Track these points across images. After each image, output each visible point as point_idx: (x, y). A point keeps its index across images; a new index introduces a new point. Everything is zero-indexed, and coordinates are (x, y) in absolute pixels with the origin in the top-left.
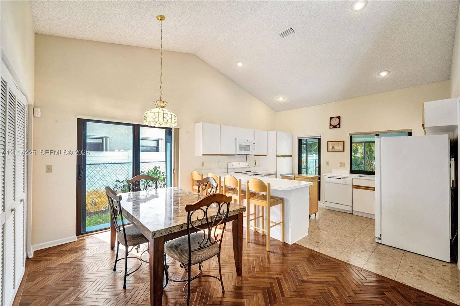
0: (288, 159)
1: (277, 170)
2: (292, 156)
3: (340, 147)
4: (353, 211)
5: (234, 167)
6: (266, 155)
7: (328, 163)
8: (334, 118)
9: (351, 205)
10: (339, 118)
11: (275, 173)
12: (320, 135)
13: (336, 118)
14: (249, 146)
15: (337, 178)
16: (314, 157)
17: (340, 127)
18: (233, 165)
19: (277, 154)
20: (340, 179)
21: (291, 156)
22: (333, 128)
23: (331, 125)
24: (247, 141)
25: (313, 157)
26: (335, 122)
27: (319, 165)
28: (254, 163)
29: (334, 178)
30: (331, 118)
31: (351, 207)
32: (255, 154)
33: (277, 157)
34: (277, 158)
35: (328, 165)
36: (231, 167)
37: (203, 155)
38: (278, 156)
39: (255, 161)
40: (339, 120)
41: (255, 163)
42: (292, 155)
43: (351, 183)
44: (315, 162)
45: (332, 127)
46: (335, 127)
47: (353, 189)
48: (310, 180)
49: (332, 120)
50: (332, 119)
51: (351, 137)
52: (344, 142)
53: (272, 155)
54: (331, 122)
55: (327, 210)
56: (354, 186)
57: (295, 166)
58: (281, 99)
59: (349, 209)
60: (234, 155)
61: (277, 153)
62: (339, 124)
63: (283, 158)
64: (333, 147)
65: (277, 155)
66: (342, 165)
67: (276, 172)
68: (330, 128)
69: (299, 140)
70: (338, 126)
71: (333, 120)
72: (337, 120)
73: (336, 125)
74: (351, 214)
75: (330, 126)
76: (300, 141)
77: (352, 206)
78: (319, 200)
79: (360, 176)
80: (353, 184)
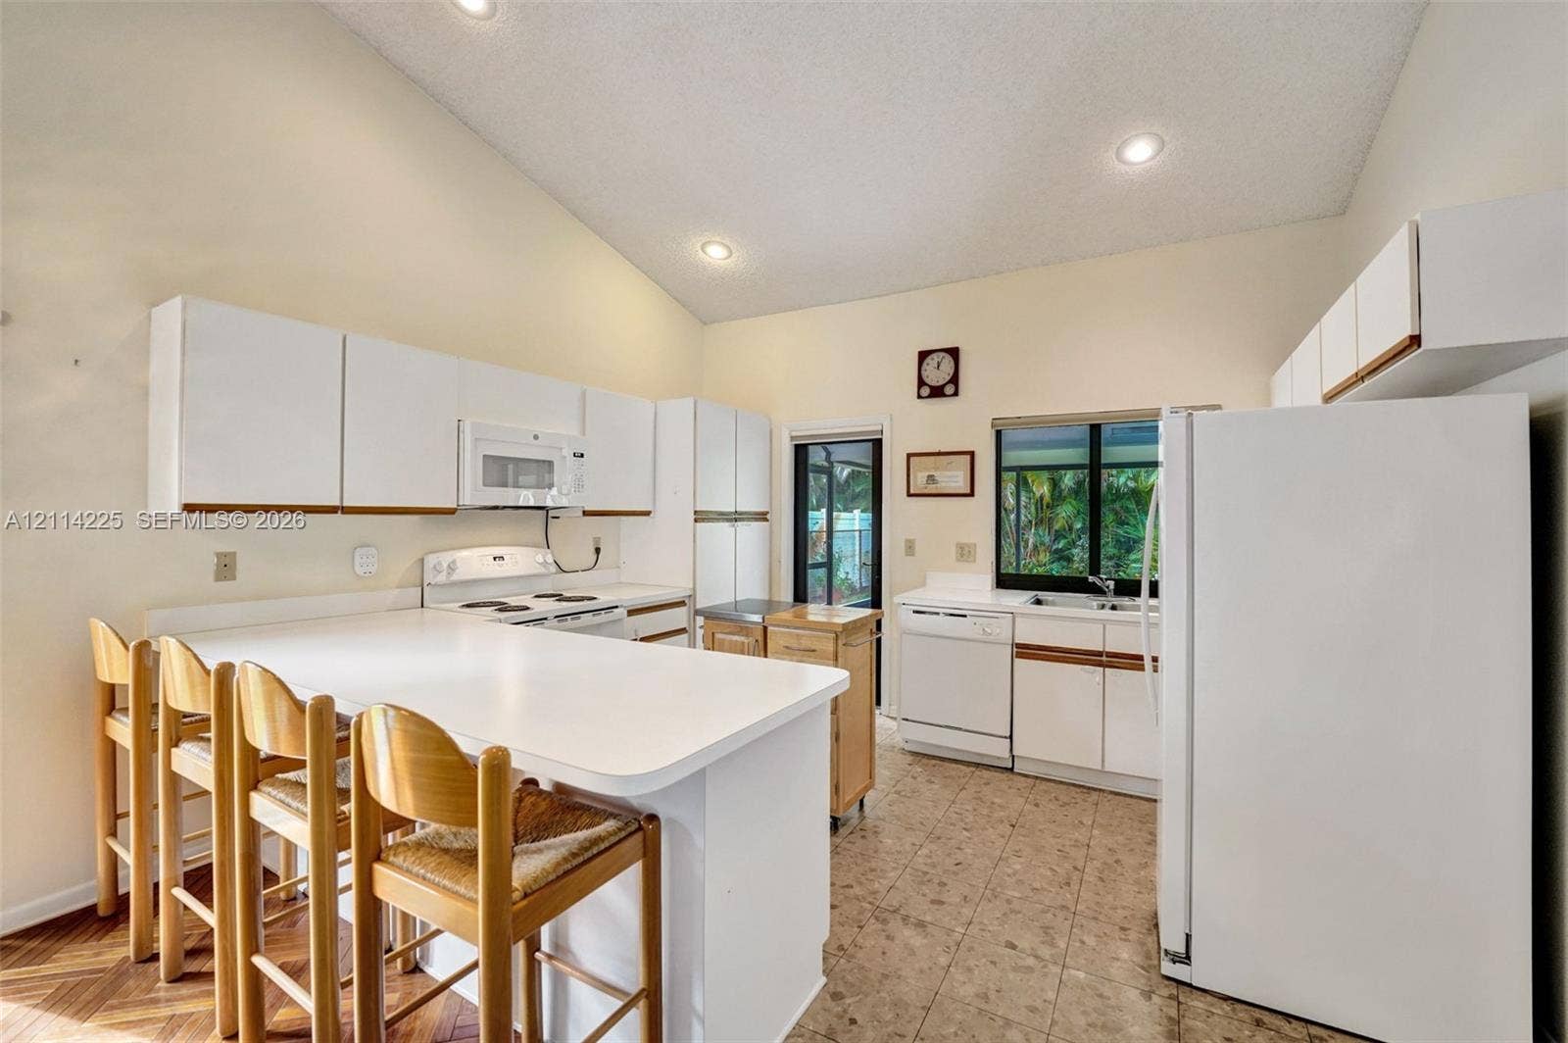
0: (750, 530)
1: (694, 584)
2: (768, 517)
3: (958, 480)
4: (1013, 756)
5: (455, 577)
6: (647, 513)
7: (910, 548)
8: (934, 356)
9: (1008, 734)
10: (954, 353)
11: (690, 596)
12: (880, 428)
13: (942, 354)
14: (550, 463)
15: (951, 615)
16: (857, 522)
17: (956, 394)
18: (452, 568)
19: (698, 509)
20: (965, 616)
21: (762, 517)
22: (929, 397)
23: (921, 383)
24: (536, 437)
25: (853, 521)
26: (937, 375)
27: (876, 557)
28: (593, 550)
29: (938, 614)
30: (923, 356)
31: (1009, 740)
32: (586, 509)
33: (696, 521)
34: (698, 524)
35: (913, 555)
36: (442, 578)
37: (189, 508)
38: (700, 517)
39: (597, 540)
40: (952, 363)
41: (598, 550)
42: (767, 513)
43: (1006, 636)
44: (857, 538)
45: (925, 391)
46: (937, 392)
47: (1016, 660)
48: (837, 638)
49: (926, 362)
50: (928, 360)
51: (999, 433)
52: (972, 454)
53: (674, 510)
54: (923, 372)
55: (910, 758)
56: (1019, 646)
57: (780, 562)
58: (716, 253)
59: (998, 750)
60: (451, 512)
61: (694, 506)
62: (955, 380)
63: (727, 524)
64: (931, 479)
65: (696, 512)
66: (965, 553)
67: (694, 589)
68: (919, 397)
69: (797, 446)
70: (949, 389)
71: (931, 362)
72: (948, 364)
73: (941, 383)
74: (1006, 769)
75: (919, 388)
76: (801, 451)
77: (1011, 737)
78: (878, 703)
79: (1038, 602)
80: (1017, 641)
